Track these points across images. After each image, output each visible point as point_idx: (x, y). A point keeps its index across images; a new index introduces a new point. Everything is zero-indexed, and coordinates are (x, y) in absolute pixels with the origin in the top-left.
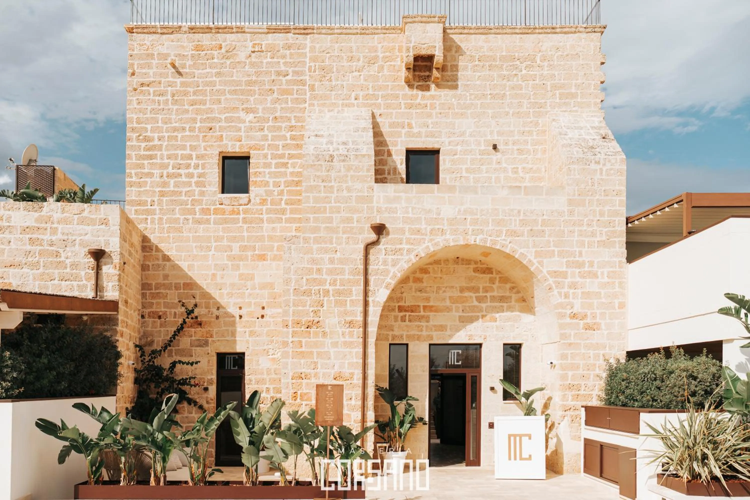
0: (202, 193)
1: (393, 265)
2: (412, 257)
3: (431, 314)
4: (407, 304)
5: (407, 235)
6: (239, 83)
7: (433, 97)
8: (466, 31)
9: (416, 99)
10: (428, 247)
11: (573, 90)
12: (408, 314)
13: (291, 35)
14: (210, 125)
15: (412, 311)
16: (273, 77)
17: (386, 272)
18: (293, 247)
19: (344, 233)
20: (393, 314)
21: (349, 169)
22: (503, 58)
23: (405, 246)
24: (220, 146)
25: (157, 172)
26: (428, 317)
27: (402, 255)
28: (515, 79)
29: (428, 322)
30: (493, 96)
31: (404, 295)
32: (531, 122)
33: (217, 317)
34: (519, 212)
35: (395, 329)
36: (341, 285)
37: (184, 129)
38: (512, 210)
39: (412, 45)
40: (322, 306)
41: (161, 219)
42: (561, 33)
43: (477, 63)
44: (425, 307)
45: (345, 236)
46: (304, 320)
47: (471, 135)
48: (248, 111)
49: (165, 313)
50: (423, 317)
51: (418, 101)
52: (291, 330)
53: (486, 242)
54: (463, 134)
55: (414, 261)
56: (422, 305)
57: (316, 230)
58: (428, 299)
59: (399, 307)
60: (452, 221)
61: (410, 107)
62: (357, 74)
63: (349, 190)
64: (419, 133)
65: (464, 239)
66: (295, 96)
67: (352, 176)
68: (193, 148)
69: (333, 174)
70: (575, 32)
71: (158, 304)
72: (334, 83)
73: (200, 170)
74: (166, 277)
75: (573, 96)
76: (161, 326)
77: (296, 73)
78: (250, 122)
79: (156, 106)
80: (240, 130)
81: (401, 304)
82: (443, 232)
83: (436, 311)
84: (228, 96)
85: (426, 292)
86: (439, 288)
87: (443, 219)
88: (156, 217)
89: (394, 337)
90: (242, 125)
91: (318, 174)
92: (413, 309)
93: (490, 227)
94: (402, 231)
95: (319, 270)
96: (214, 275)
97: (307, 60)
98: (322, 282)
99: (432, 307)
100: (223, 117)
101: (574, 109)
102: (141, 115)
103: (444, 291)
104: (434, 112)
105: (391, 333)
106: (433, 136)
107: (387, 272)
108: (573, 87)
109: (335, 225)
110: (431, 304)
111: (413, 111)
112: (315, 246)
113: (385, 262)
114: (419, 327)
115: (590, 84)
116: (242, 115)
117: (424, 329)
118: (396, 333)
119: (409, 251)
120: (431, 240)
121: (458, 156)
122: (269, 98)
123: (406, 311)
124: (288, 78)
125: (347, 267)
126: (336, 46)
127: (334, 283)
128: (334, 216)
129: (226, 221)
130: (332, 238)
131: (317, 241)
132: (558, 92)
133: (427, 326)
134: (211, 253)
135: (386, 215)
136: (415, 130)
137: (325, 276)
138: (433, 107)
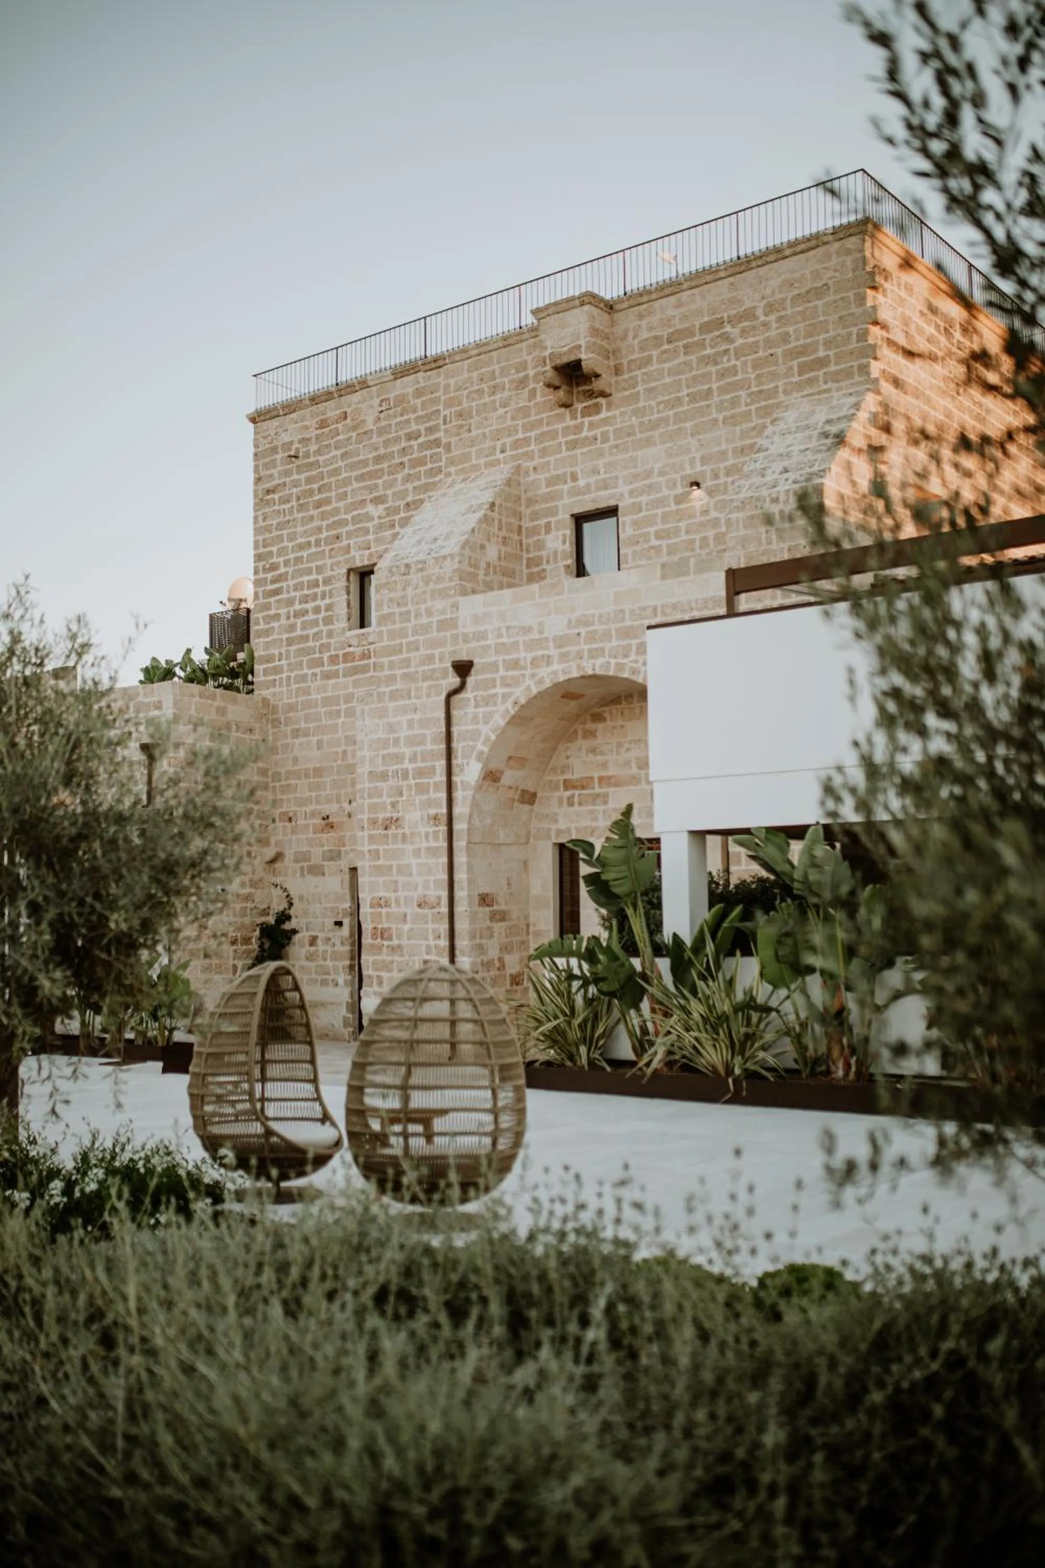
0: (330, 634)
1: (487, 723)
2: (509, 705)
3: (611, 790)
4: (575, 776)
5: (502, 672)
6: (365, 463)
7: (605, 421)
8: (645, 299)
9: (581, 430)
10: (528, 688)
11: (821, 353)
12: (577, 792)
13: (421, 374)
14: (334, 532)
15: (583, 788)
16: (404, 444)
17: (475, 735)
18: (367, 708)
19: (424, 680)
20: (556, 794)
21: (427, 581)
22: (706, 328)
23: (499, 690)
24: (347, 561)
25: (283, 611)
26: (606, 795)
27: (495, 704)
28: (725, 359)
29: (605, 803)
30: (693, 398)
31: (571, 760)
32: (754, 428)
33: (350, 816)
34: (655, 608)
35: (561, 820)
36: (424, 760)
37: (309, 544)
38: (643, 609)
39: (547, 353)
40: (401, 795)
41: (289, 678)
42: (795, 254)
43: (666, 347)
44: (601, 779)
45: (426, 684)
46: (381, 816)
47: (661, 474)
48: (378, 501)
49: (295, 813)
50: (598, 795)
51: (585, 433)
52: (366, 833)
53: (608, 669)
54: (649, 474)
55: (512, 712)
56: (596, 775)
57: (391, 679)
58: (604, 765)
59: (565, 781)
60: (561, 641)
61: (572, 445)
62: (501, 411)
63: (429, 613)
64: (588, 485)
65: (578, 666)
66: (430, 466)
67: (433, 591)
68: (320, 570)
69: (410, 591)
70: (817, 246)
71: (289, 800)
72: (474, 433)
73: (327, 601)
74: (295, 761)
75: (823, 362)
76: (293, 832)
77: (430, 430)
78: (380, 517)
79: (281, 519)
80: (367, 532)
81: (568, 776)
82: (548, 660)
83: (617, 785)
84: (355, 485)
85: (602, 753)
86: (619, 745)
87: (547, 639)
88: (284, 676)
89: (559, 832)
90: (370, 525)
91: (393, 595)
92: (583, 784)
93: (614, 643)
94: (494, 666)
95: (397, 740)
96: (345, 752)
97: (441, 407)
98: (399, 758)
99: (610, 778)
100: (349, 517)
101: (825, 387)
102: (267, 535)
103: (628, 750)
104: (606, 446)
105: (553, 827)
106: (606, 487)
107: (477, 733)
108: (821, 348)
109: (412, 670)
110: (610, 773)
111: (578, 452)
112: (391, 705)
113: (475, 720)
114: (592, 812)
115: (850, 334)
116: (370, 508)
117: (601, 816)
118: (562, 825)
119: (505, 697)
120: (533, 676)
121: (643, 514)
122: (400, 476)
123: (574, 787)
124: (421, 440)
125: (428, 732)
126: (475, 375)
127: (413, 759)
128: (411, 655)
129: (355, 671)
130: (409, 690)
131: (394, 696)
132: (795, 363)
133: (605, 812)
134: (341, 720)
135: (474, 644)
136: (581, 483)
137: (403, 750)
138: (605, 439)
